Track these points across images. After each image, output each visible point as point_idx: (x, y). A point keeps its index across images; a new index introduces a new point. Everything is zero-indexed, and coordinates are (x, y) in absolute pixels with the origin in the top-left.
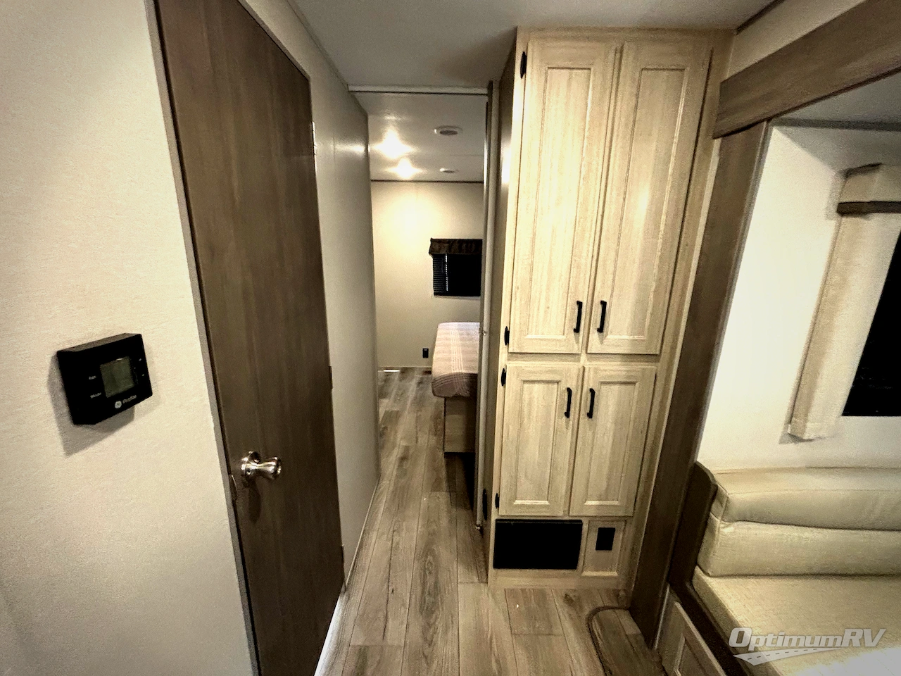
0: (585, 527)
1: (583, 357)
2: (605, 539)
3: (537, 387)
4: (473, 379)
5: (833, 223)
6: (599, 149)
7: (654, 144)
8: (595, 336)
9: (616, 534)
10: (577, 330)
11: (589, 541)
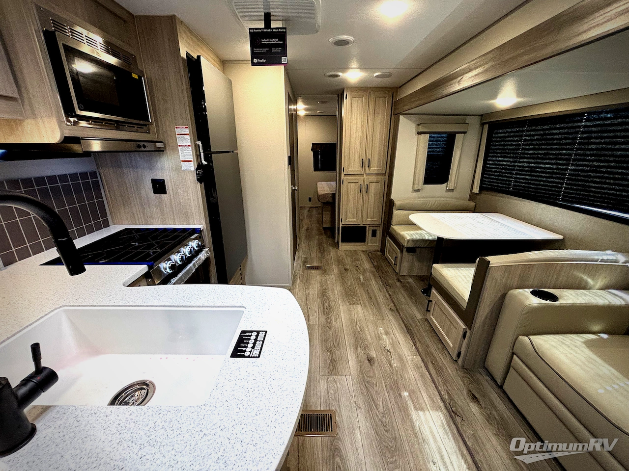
0: (367, 228)
1: (365, 175)
2: (374, 234)
3: (352, 184)
4: (334, 195)
5: (417, 136)
6: (366, 118)
7: (380, 116)
8: (367, 168)
9: (377, 232)
10: (362, 167)
11: (369, 234)
